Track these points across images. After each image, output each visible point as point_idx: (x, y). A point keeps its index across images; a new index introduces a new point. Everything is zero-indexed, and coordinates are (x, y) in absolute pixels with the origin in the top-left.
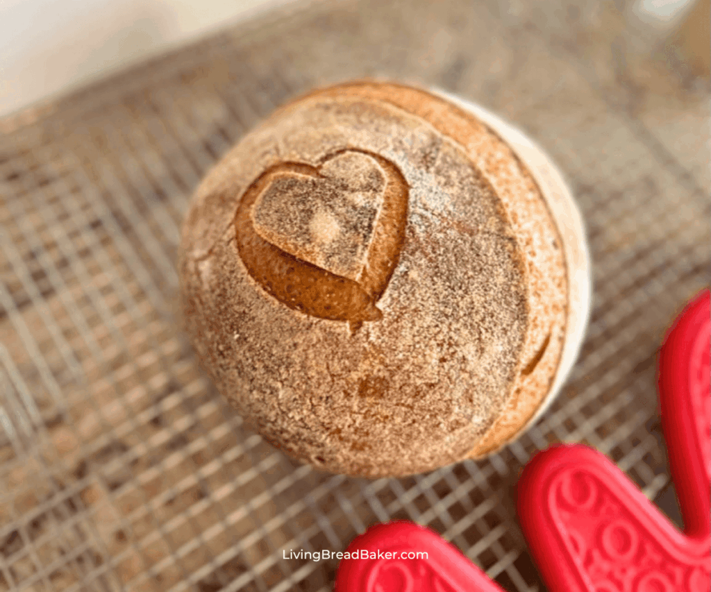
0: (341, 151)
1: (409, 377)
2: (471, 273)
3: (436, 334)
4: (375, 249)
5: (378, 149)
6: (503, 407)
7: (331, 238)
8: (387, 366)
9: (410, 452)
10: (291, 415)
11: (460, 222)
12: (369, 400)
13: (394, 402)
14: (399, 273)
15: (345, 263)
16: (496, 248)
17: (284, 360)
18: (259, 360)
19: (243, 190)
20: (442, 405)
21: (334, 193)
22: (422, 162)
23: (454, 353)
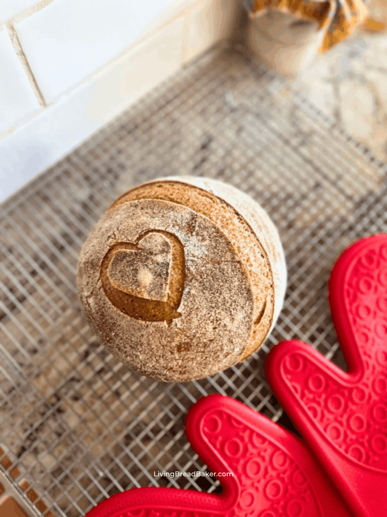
0: (146, 233)
1: (200, 339)
2: (221, 284)
3: (209, 317)
4: (172, 283)
5: (165, 228)
6: (248, 341)
7: (149, 283)
8: (188, 337)
9: (208, 370)
10: (148, 365)
11: (212, 259)
12: (183, 353)
13: (195, 351)
14: (186, 293)
15: (158, 294)
16: (232, 268)
17: (139, 342)
18: (127, 344)
19: (102, 260)
20: (219, 348)
21: (147, 257)
22: (188, 230)
23: (219, 324)
